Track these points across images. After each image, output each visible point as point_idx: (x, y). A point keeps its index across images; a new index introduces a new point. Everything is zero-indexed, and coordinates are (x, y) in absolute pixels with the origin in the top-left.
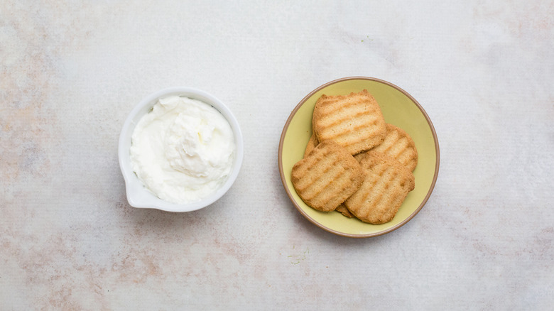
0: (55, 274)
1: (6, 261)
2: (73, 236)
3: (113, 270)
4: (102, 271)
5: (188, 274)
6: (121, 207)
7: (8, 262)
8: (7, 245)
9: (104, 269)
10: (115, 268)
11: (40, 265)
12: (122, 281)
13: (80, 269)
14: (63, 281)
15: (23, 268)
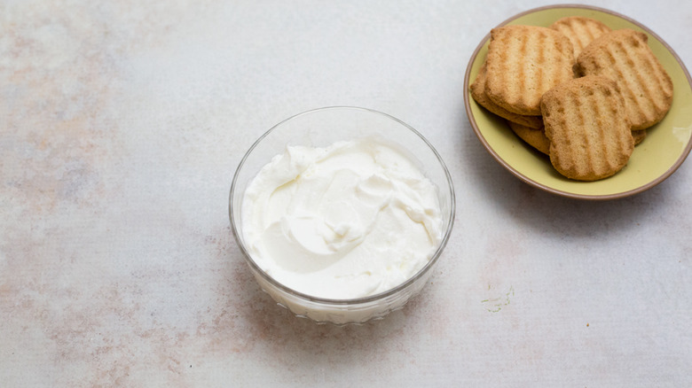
0: (103, 344)
1: (25, 328)
2: (136, 286)
3: (199, 334)
4: (181, 336)
5: (323, 334)
6: (214, 242)
7: (27, 330)
8: (28, 304)
9: (184, 333)
10: (202, 331)
11: (79, 333)
12: (213, 350)
13: (145, 335)
14: (116, 355)
15: (52, 338)
